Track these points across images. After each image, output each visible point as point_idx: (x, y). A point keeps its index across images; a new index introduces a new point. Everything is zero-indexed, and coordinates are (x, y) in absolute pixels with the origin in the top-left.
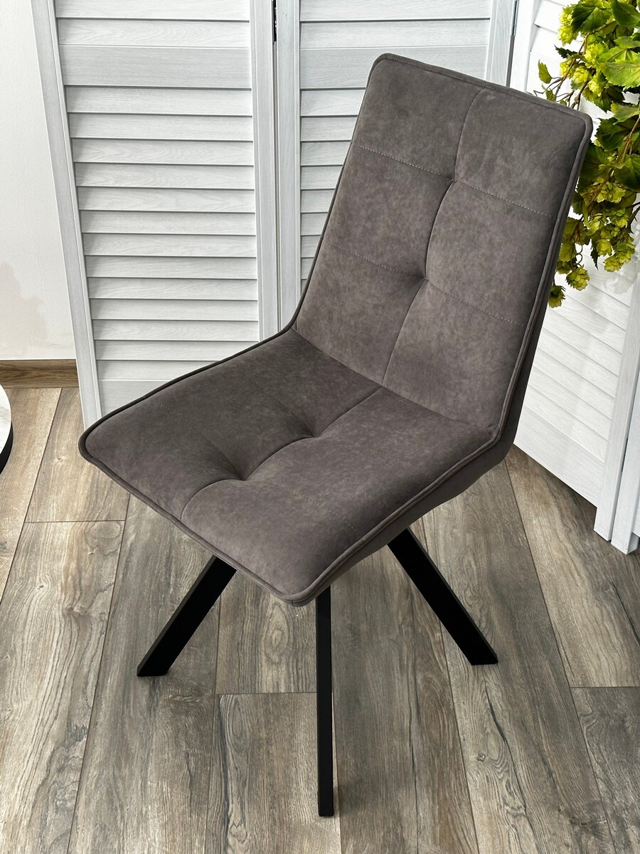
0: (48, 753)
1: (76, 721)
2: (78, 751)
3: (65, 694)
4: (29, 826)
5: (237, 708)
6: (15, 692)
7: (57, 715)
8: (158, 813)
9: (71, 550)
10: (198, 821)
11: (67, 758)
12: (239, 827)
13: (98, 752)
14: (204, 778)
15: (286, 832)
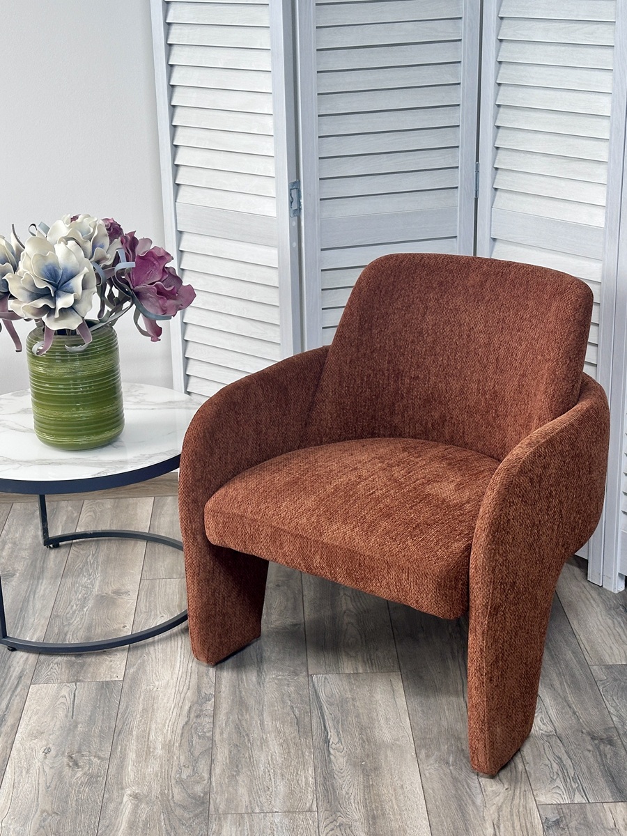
0: (186, 708)
1: (204, 691)
2: (209, 706)
3: (193, 675)
4: (180, 745)
5: (326, 681)
6: (154, 676)
7: (189, 687)
8: (276, 737)
9: (182, 595)
10: (306, 742)
11: (201, 711)
12: (338, 745)
13: (225, 706)
14: (307, 719)
15: (373, 747)
